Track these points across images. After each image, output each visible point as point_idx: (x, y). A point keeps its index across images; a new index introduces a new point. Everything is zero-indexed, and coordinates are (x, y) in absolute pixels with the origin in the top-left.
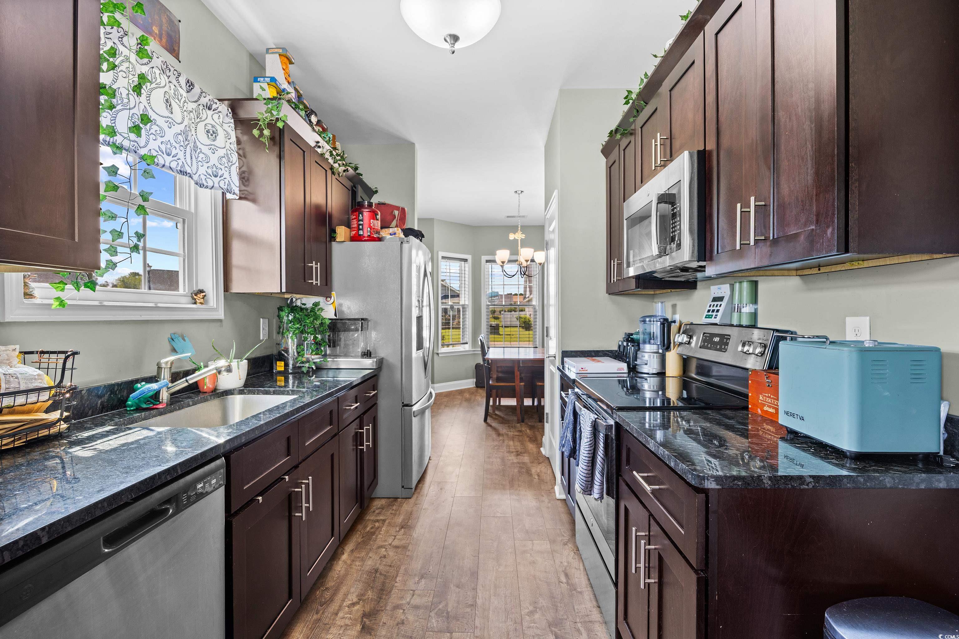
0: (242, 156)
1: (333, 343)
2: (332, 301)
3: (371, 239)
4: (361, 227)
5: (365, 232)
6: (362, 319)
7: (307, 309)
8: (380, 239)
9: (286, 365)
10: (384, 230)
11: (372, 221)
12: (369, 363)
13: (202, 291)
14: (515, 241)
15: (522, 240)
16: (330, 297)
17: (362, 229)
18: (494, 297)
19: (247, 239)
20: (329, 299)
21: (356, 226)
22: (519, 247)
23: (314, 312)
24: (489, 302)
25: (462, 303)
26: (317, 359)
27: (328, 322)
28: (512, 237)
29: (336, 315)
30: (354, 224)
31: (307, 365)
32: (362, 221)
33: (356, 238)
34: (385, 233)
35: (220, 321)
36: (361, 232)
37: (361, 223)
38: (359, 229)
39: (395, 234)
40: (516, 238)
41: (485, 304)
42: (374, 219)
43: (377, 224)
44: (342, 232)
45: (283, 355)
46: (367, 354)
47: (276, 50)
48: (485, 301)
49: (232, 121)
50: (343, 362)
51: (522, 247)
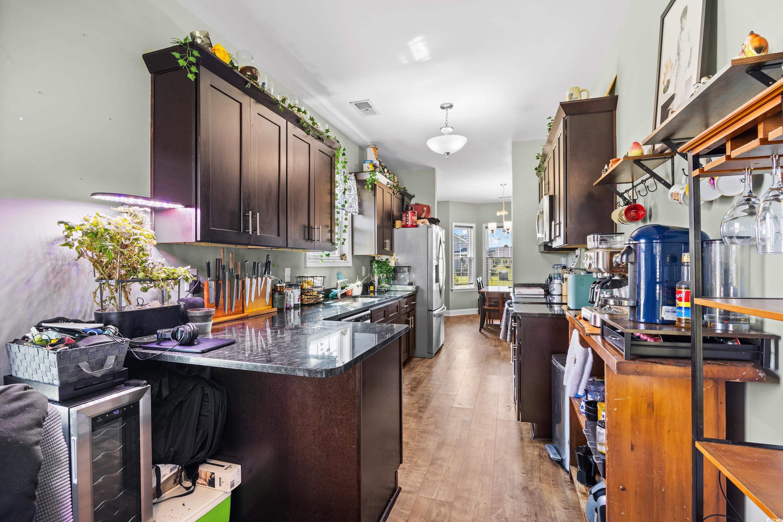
0: (359, 195)
1: (394, 278)
2: (394, 257)
3: (412, 226)
4: (407, 220)
5: (409, 223)
6: (408, 267)
7: (383, 262)
8: (417, 226)
9: (374, 288)
10: (419, 220)
11: (413, 217)
12: (411, 288)
13: (345, 255)
14: (501, 216)
15: (506, 215)
16: (393, 256)
17: (408, 222)
18: (492, 252)
19: (361, 231)
20: (392, 257)
21: (405, 220)
22: (504, 220)
23: (386, 263)
24: (488, 255)
25: (469, 256)
26: (387, 286)
27: (393, 268)
28: (498, 214)
29: (395, 265)
30: (404, 219)
31: (383, 288)
32: (408, 217)
33: (405, 226)
34: (419, 222)
35: (350, 267)
36: (407, 223)
37: (408, 218)
38: (407, 221)
39: (424, 222)
40: (502, 214)
41: (486, 257)
42: (414, 216)
43: (415, 218)
44: (398, 223)
45: (373, 283)
46: (411, 284)
47: (372, 146)
48: (485, 255)
49: (355, 181)
50: (399, 287)
51: (505, 220)
